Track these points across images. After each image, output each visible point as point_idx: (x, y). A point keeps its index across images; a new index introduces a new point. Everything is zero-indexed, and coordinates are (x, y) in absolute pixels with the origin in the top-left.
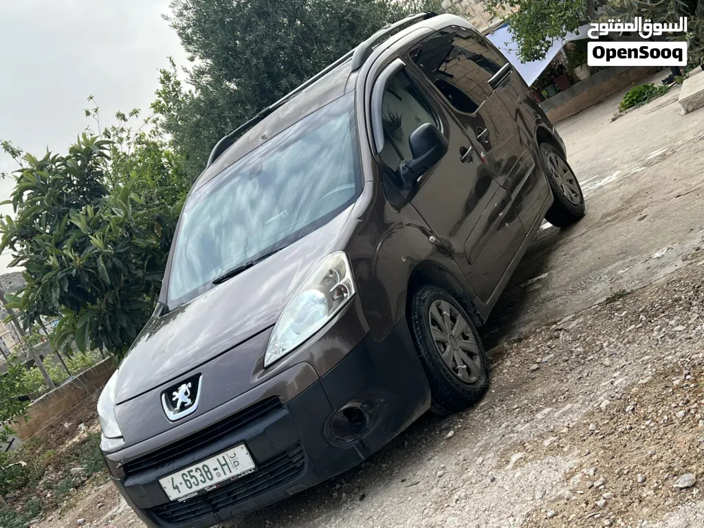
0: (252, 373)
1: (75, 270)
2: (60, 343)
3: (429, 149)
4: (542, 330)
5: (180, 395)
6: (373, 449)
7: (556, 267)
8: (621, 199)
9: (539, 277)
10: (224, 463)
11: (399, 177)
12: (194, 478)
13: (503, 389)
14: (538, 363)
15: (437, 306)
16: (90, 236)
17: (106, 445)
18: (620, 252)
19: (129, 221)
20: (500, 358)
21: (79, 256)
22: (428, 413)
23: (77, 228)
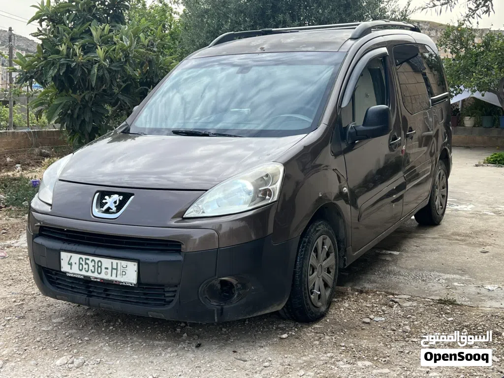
0: (172, 216)
1: (75, 63)
2: (36, 106)
3: (377, 125)
4: (381, 294)
5: (111, 201)
6: (228, 318)
7: (407, 252)
8: (471, 228)
9: (392, 252)
10: (116, 268)
11: (345, 133)
12: (87, 266)
13: (336, 323)
14: (370, 319)
15: (324, 239)
16: (98, 46)
17: (35, 203)
18: (459, 268)
19: (130, 51)
20: (341, 297)
21: (83, 56)
22: (277, 313)
23: (91, 35)
